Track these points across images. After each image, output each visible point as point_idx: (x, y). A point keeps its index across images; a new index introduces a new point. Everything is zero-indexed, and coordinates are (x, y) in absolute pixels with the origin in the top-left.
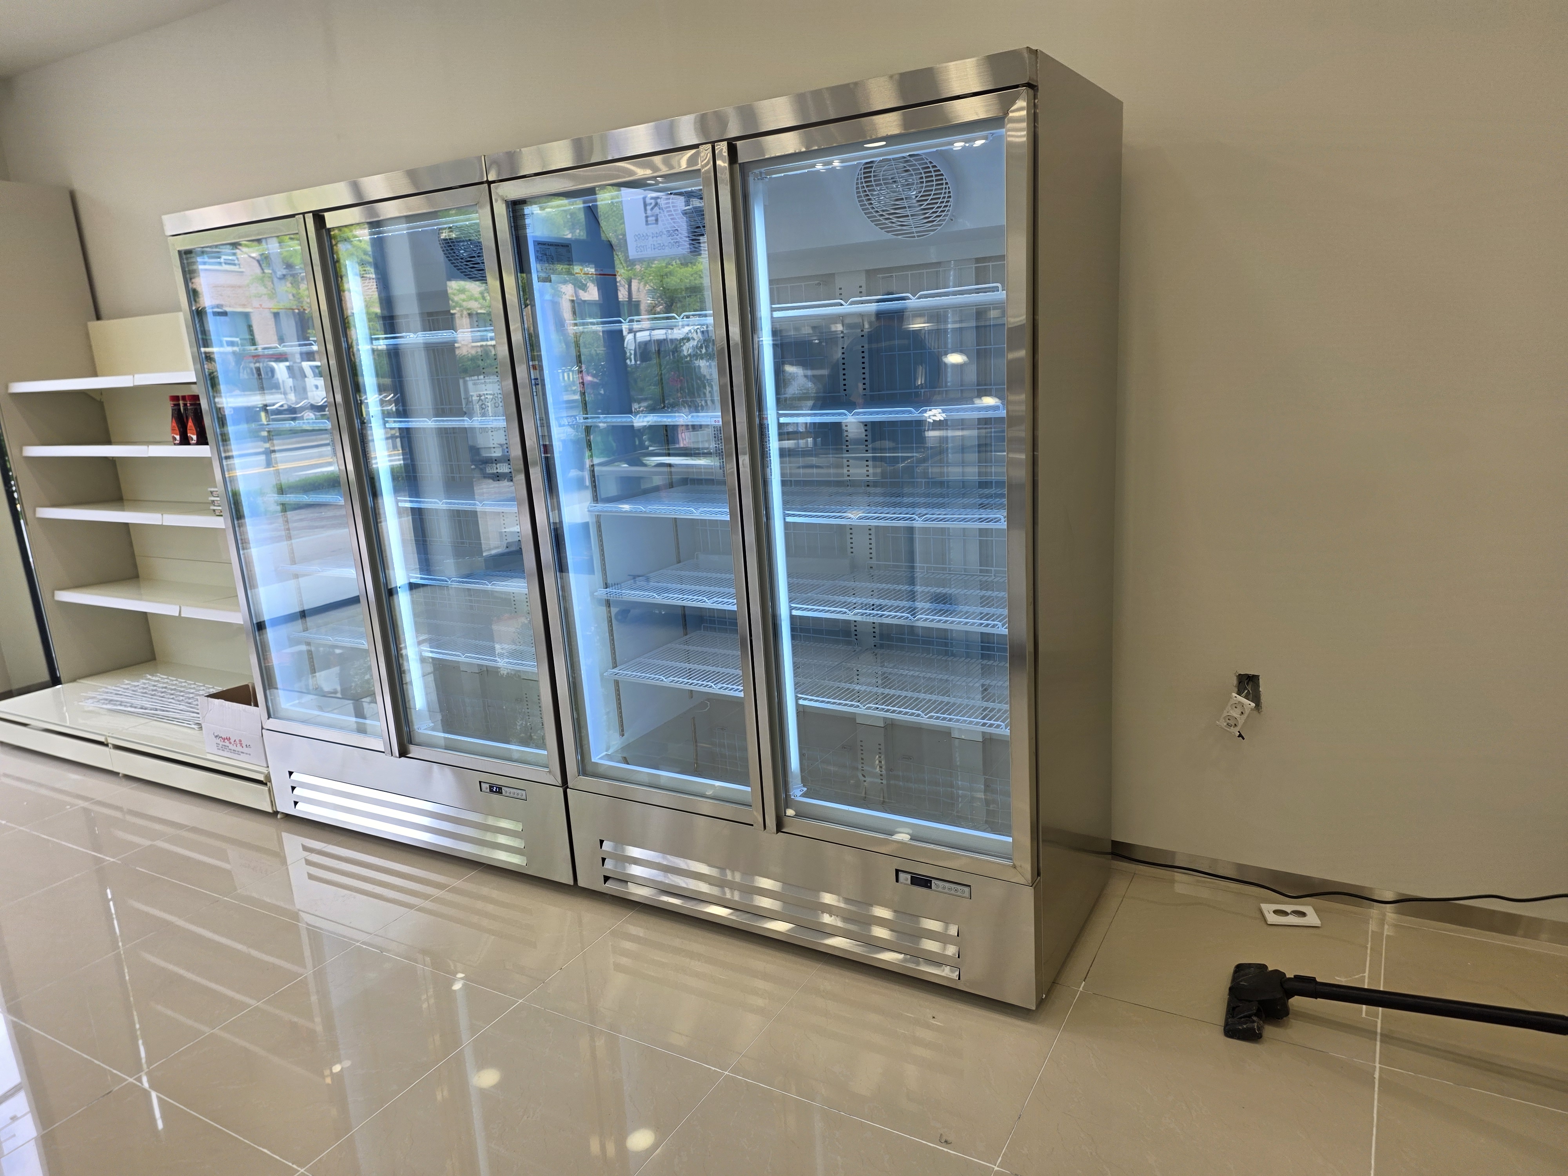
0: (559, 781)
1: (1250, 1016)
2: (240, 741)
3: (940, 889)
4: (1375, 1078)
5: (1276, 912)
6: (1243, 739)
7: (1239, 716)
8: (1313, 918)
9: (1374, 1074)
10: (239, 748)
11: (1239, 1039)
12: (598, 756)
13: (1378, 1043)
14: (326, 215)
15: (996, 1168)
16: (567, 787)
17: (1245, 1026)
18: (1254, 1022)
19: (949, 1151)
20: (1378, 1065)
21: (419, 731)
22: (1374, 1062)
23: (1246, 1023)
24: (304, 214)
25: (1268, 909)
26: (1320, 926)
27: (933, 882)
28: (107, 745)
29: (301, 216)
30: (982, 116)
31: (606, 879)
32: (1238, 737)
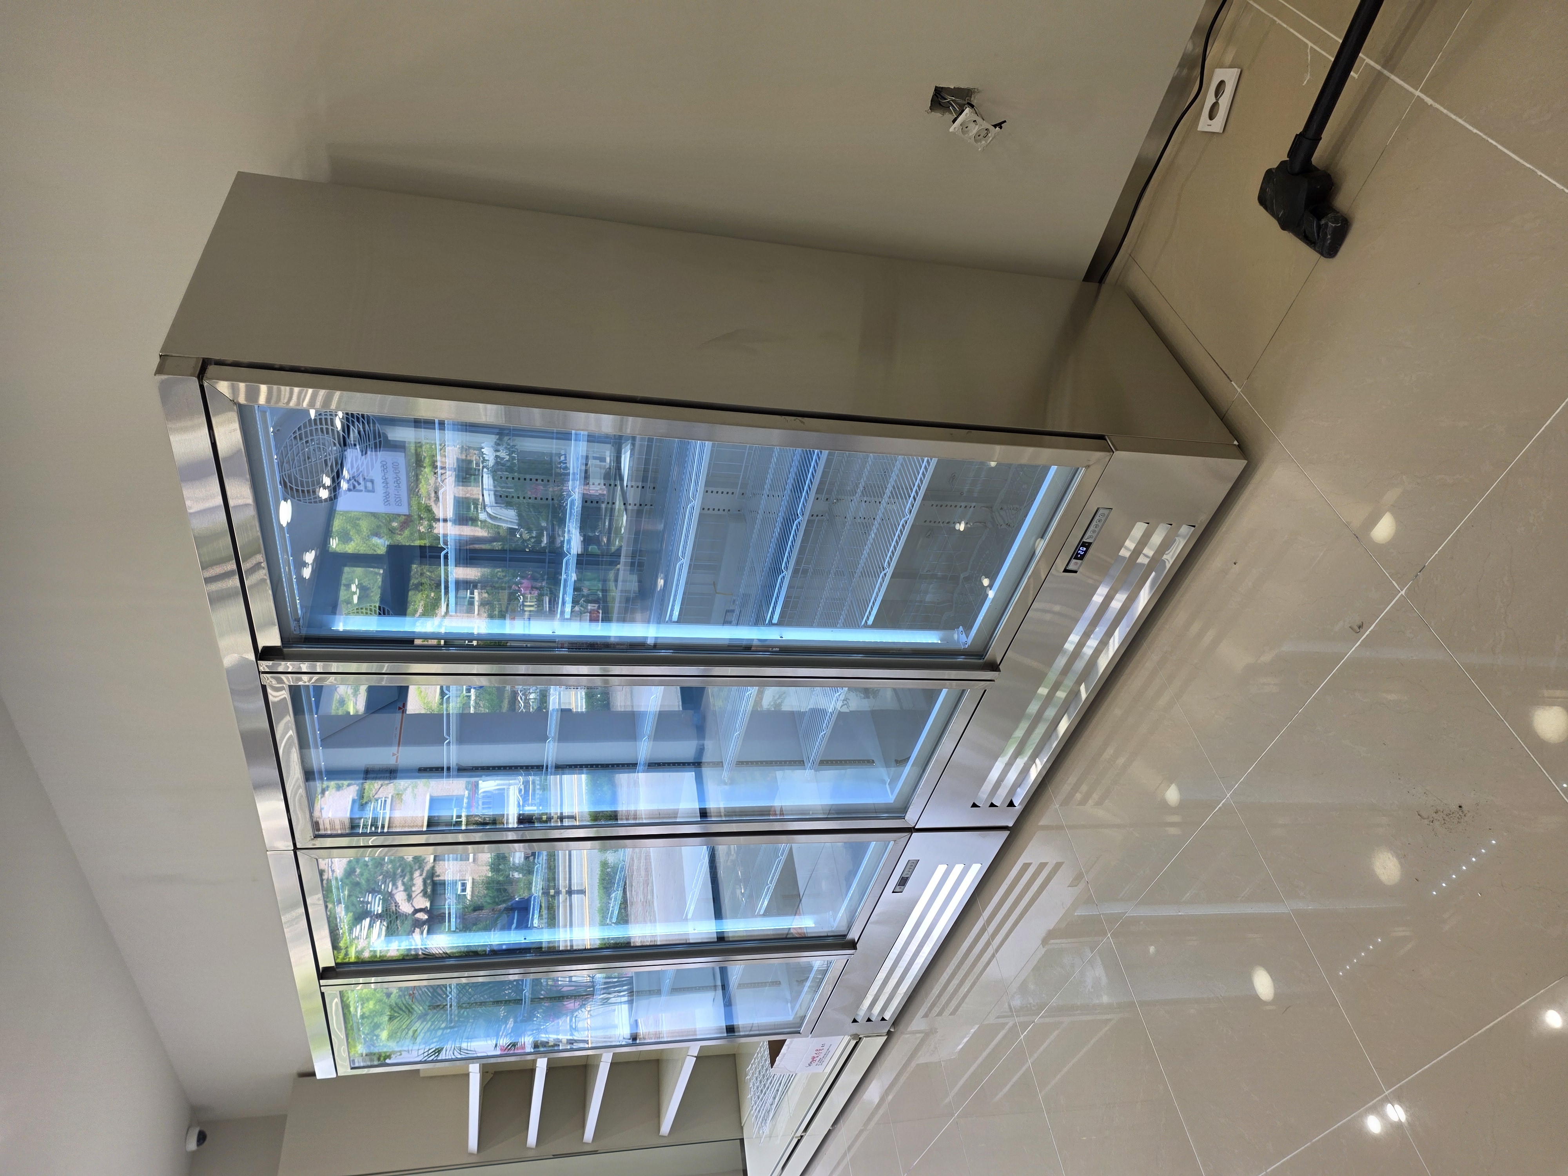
0: (907, 835)
1: (1319, 227)
2: (817, 1050)
3: (1094, 535)
4: (1431, 105)
5: (1211, 116)
6: (1005, 122)
7: (977, 126)
8: (1229, 76)
9: (1427, 104)
10: (824, 1052)
11: (1340, 245)
12: (889, 797)
13: (1393, 77)
14: (321, 966)
15: (1403, 592)
16: (914, 828)
17: (1329, 237)
18: (1326, 225)
19: (1370, 630)
20: (1418, 93)
21: (835, 928)
22: (1413, 95)
23: (1326, 234)
24: (320, 986)
25: (1205, 124)
26: (1240, 70)
27: (1085, 540)
28: (802, 1137)
29: (322, 988)
30: (236, 425)
31: (1011, 804)
32: (1001, 128)
